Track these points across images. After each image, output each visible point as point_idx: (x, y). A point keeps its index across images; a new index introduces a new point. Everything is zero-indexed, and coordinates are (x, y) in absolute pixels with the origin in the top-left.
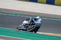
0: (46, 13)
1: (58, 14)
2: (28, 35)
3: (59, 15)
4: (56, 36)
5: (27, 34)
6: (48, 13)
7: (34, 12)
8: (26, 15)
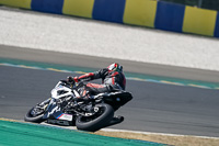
0: (91, 54)
1: (133, 59)
2: (26, 134)
3: (138, 60)
4: (129, 140)
5: (25, 129)
6: (100, 55)
7: (49, 48)
8: (21, 62)
